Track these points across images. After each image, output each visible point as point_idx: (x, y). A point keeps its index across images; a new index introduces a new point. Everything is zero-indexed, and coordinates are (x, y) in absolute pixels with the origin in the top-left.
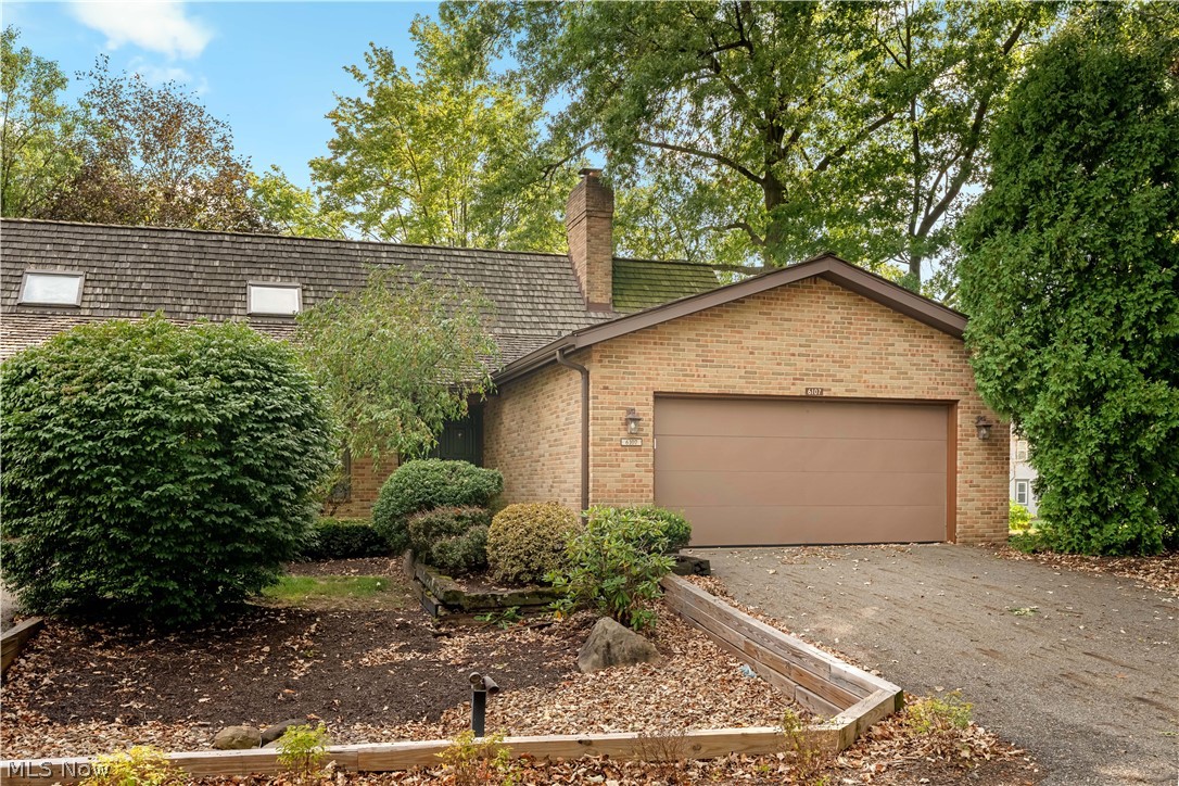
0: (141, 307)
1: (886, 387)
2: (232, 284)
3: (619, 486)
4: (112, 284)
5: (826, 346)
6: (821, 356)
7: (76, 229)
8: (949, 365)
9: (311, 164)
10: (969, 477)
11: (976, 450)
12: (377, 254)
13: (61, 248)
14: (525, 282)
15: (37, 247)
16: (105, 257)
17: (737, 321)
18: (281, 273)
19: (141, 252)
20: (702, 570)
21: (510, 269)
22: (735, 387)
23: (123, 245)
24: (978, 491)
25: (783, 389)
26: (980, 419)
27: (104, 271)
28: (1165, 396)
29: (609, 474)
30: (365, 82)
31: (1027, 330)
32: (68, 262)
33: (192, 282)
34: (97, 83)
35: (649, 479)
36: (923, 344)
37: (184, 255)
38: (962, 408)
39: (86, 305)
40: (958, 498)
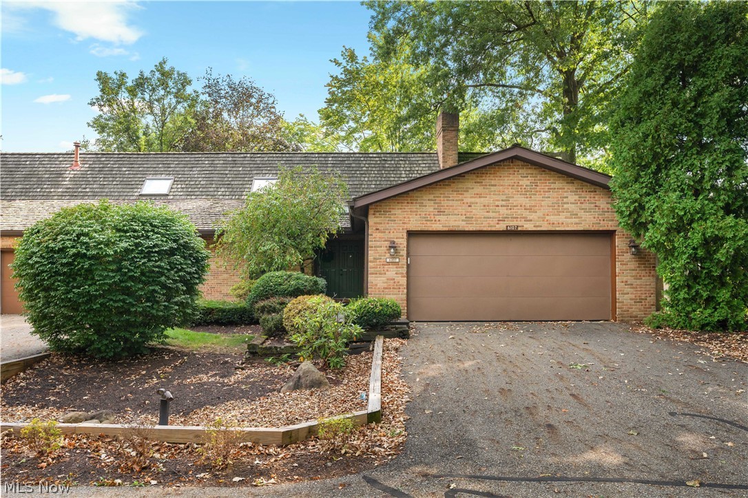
0: (198, 193)
1: (563, 223)
2: (246, 179)
3: (385, 285)
4: (187, 183)
5: (520, 200)
6: (517, 206)
7: (176, 156)
8: (608, 209)
9: (319, 112)
10: (625, 279)
11: (629, 261)
12: (326, 159)
13: (166, 166)
14: (408, 169)
15: (155, 166)
16: (186, 169)
17: (460, 188)
18: (273, 172)
19: (204, 165)
20: (404, 335)
21: (401, 162)
22: (459, 226)
23: (196, 162)
24: (631, 288)
25: (491, 226)
26: (631, 242)
27: (184, 176)
28: (732, 224)
29: (379, 279)
30: (341, 67)
31: (644, 185)
32: (168, 173)
33: (226, 179)
34: (207, 81)
35: (404, 281)
36: (588, 196)
37: (225, 165)
38: (618, 235)
39: (171, 194)
40: (617, 293)
